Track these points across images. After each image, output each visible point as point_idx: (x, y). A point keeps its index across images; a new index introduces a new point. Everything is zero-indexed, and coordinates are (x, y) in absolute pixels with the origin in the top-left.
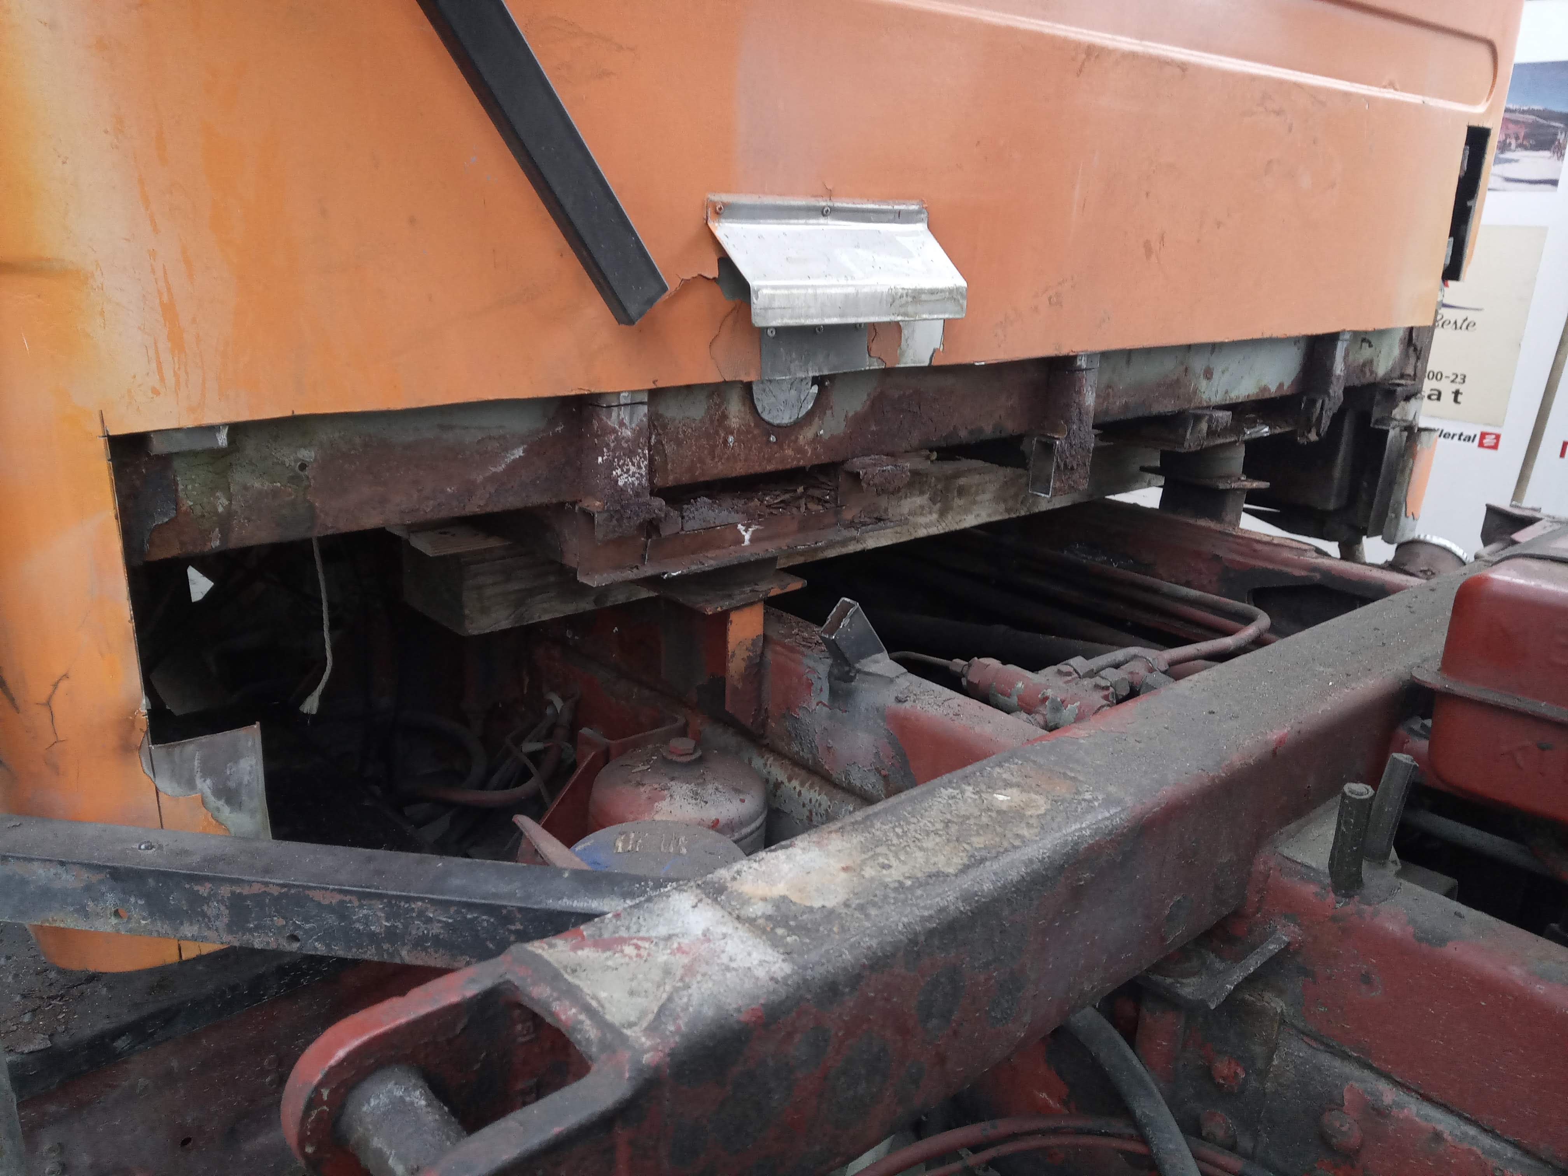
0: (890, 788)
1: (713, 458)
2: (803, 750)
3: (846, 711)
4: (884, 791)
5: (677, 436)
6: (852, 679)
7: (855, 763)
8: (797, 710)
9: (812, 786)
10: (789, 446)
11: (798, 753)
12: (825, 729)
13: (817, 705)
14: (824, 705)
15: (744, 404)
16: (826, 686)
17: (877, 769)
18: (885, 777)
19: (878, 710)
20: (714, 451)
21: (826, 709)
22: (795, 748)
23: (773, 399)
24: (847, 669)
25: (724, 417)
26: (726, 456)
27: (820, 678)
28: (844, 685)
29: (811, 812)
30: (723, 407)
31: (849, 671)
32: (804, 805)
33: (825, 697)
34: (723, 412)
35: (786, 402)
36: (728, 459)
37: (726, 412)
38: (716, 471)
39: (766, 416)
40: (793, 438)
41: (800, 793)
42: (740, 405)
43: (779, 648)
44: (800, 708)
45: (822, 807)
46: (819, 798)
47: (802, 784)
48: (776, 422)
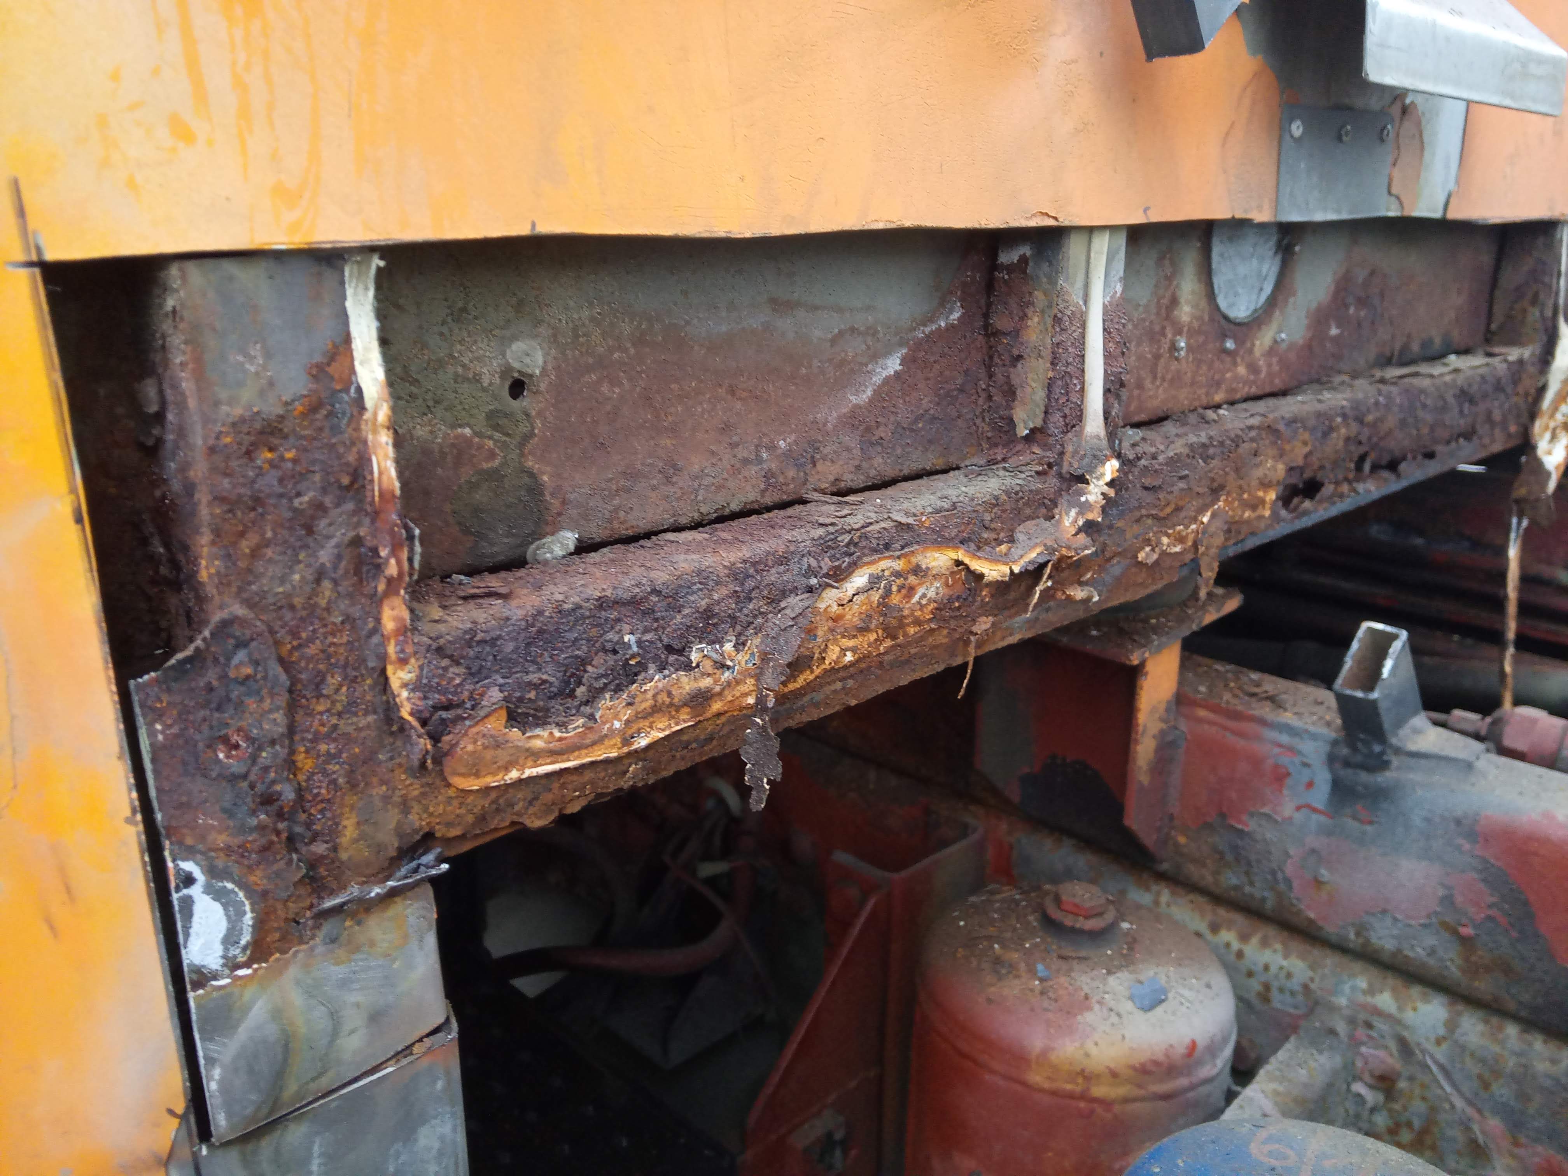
0: (1474, 958)
1: (1155, 379)
2: (1252, 884)
3: (1371, 823)
4: (1459, 962)
6: (1384, 765)
7: (1384, 912)
8: (1245, 818)
9: (1265, 943)
10: (1243, 358)
11: (1236, 888)
12: (1313, 851)
13: (1298, 808)
14: (1315, 810)
15: (1199, 279)
16: (1323, 778)
17: (1445, 925)
18: (1465, 942)
19: (1458, 822)
20: (1157, 365)
21: (1323, 818)
22: (1231, 879)
23: (1231, 274)
24: (1377, 748)
25: (1174, 303)
27: (1306, 765)
28: (1364, 777)
29: (1267, 987)
30: (1174, 283)
31: (1383, 753)
32: (1250, 974)
33: (1321, 795)
34: (1173, 294)
35: (1245, 279)
37: (1177, 293)
39: (1221, 302)
40: (1249, 344)
41: (1240, 954)
42: (1195, 278)
43: (1202, 713)
44: (1252, 815)
45: (1295, 980)
46: (1285, 963)
47: (1244, 938)
48: (1233, 314)
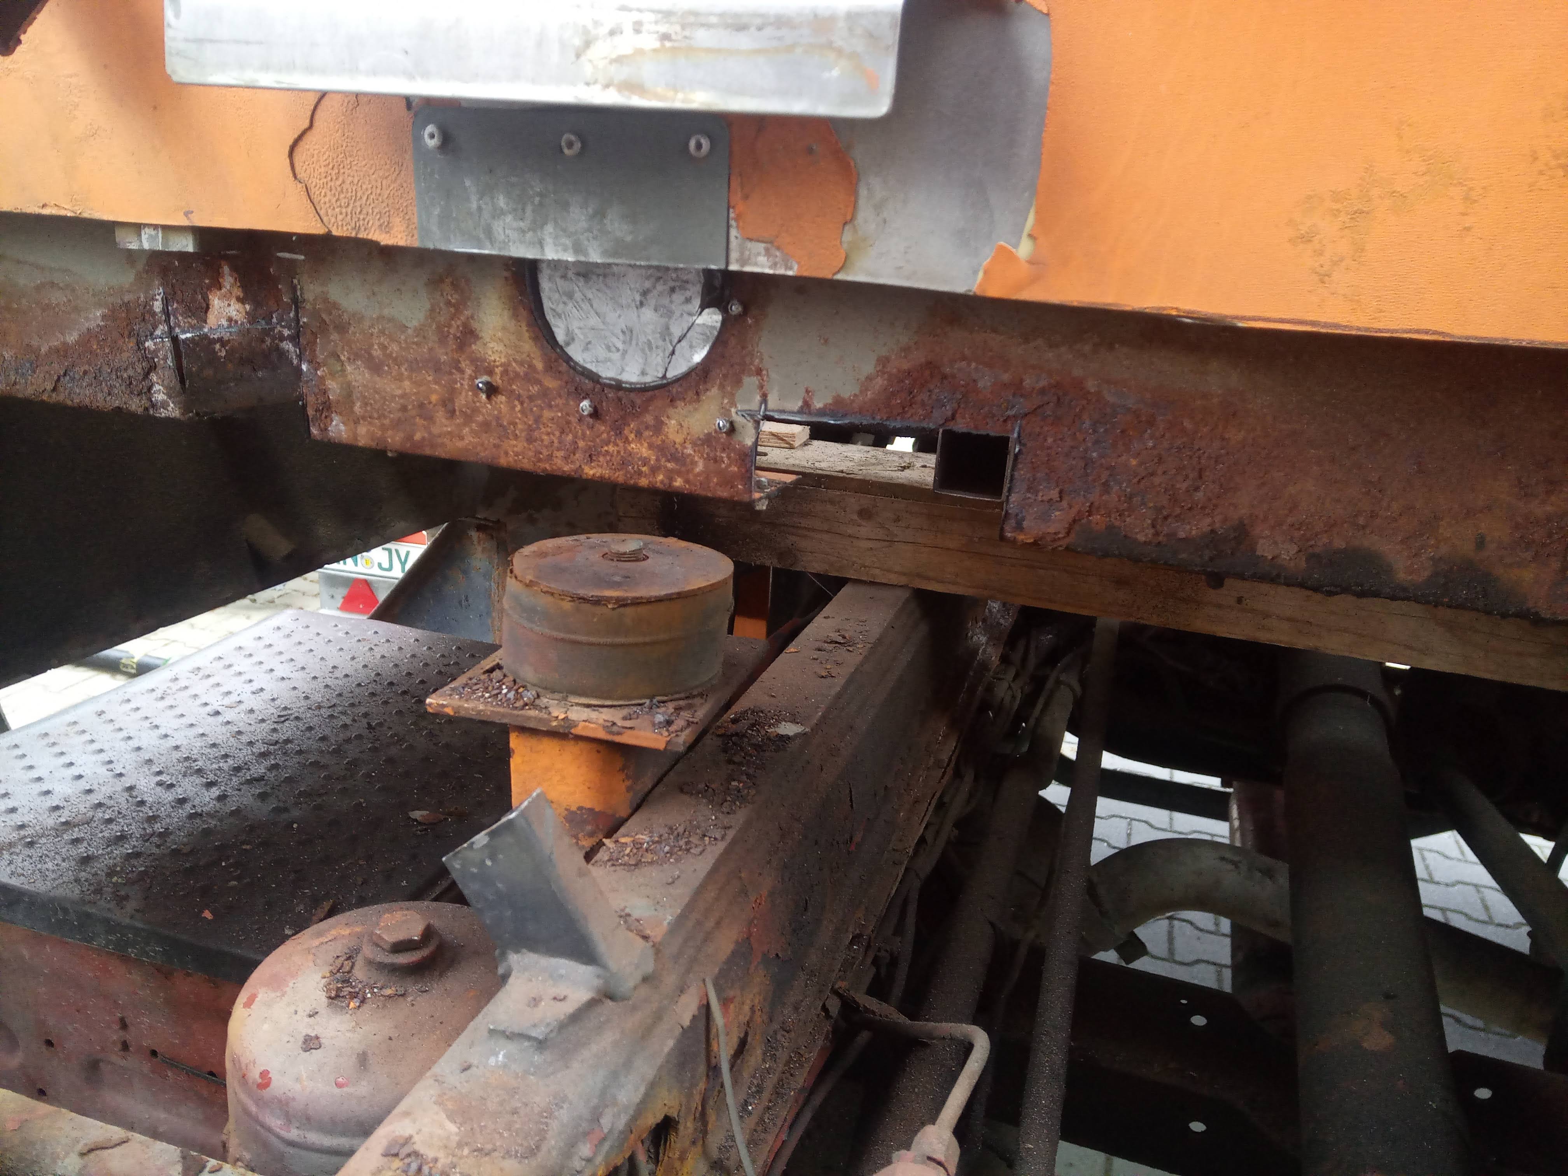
1: (452, 413)
5: (370, 354)
10: (639, 434)
15: (515, 316)
20: (452, 400)
23: (594, 321)
25: (469, 335)
26: (480, 418)
30: (467, 313)
34: (466, 325)
35: (628, 332)
36: (486, 426)
37: (475, 325)
38: (460, 444)
39: (576, 353)
40: (649, 419)
42: (506, 313)
48: (607, 372)
